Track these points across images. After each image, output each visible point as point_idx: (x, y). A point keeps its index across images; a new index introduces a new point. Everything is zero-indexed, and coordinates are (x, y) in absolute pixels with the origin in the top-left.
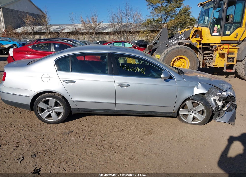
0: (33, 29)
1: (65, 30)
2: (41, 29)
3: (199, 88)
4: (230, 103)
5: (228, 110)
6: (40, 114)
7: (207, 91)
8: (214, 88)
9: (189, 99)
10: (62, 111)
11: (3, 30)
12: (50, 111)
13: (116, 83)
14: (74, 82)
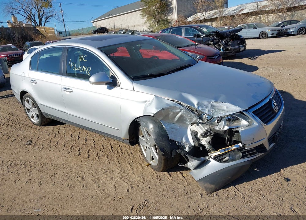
0: (204, 15)
1: (243, 11)
2: (214, 14)
3: (149, 105)
4: (240, 146)
5: (223, 157)
6: (28, 114)
7: (155, 113)
8: (181, 110)
9: (137, 121)
10: (38, 113)
11: (174, 20)
12: (33, 112)
13: (63, 87)
14: (36, 83)
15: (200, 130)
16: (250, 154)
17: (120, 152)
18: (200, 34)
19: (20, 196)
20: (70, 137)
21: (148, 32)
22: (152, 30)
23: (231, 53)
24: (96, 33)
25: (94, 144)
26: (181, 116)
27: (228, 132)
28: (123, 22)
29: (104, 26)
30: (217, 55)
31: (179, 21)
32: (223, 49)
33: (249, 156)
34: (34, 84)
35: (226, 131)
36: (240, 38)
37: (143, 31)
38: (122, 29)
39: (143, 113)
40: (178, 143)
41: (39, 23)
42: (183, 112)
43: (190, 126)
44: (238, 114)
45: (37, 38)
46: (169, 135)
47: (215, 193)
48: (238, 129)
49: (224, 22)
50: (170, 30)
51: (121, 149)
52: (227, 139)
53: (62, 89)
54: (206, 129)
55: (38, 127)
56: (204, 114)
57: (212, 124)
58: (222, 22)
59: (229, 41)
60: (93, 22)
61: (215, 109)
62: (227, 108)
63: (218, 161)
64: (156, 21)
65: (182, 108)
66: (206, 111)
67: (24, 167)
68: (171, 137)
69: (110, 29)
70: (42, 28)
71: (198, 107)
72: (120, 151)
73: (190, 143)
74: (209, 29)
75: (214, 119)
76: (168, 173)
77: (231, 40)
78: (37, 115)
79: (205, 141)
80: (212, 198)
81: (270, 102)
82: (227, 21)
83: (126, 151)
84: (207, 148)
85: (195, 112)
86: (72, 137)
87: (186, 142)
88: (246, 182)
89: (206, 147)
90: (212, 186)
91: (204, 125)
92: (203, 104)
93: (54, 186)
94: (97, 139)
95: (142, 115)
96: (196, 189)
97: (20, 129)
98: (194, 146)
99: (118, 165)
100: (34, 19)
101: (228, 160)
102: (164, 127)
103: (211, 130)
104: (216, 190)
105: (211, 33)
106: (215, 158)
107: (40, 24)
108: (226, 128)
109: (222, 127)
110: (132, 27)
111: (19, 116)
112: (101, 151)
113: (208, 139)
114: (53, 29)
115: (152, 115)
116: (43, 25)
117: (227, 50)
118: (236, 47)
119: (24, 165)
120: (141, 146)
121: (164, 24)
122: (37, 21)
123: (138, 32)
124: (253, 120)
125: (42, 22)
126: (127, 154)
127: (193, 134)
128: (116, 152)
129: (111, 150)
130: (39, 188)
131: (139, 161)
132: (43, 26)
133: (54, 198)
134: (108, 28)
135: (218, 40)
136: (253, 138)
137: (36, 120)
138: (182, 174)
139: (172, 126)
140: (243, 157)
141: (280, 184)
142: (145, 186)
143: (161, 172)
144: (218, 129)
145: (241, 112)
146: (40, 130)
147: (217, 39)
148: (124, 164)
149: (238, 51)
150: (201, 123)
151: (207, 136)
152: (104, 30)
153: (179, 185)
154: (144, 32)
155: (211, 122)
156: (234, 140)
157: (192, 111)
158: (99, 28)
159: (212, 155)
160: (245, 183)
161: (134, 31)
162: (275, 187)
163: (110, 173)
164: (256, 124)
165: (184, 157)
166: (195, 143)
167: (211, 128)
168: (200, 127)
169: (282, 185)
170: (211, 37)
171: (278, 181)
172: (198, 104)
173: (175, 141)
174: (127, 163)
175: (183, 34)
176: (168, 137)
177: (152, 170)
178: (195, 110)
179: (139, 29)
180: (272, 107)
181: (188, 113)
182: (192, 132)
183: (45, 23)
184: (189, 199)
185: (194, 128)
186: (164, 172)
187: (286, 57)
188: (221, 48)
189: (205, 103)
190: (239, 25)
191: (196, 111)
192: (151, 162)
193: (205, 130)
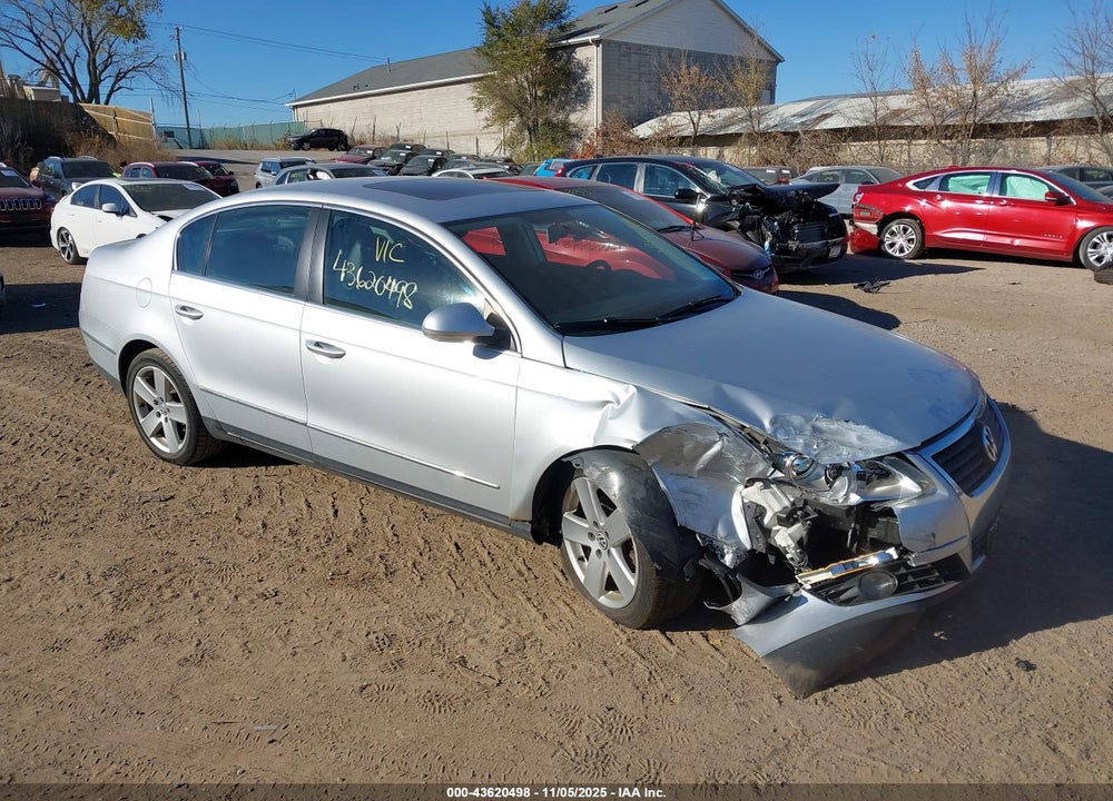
0: (695, 120)
1: (828, 120)
2: (729, 122)
3: (618, 416)
4: (890, 556)
5: (842, 588)
6: (141, 421)
7: (639, 440)
8: (721, 435)
9: (570, 463)
10: (184, 420)
11: (592, 130)
12: (163, 417)
13: (305, 337)
14: (199, 318)
15: (774, 503)
16: (921, 583)
17: (490, 565)
18: (698, 190)
19: (189, 683)
20: (304, 506)
21: (495, 161)
22: (508, 154)
23: (799, 261)
24: (306, 145)
25: (395, 535)
26: (720, 454)
27: (856, 513)
28: (405, 118)
29: (336, 126)
30: (763, 269)
31: (605, 134)
32: (772, 246)
33: (917, 588)
34: (187, 321)
35: (851, 507)
36: (831, 215)
37: (476, 158)
38: (401, 141)
39: (595, 440)
40: (703, 539)
41: (90, 90)
42: (726, 443)
43: (741, 487)
44: (893, 458)
45: (84, 145)
46: (676, 511)
47: (818, 695)
48: (889, 505)
49: (763, 153)
50: (595, 168)
51: (489, 553)
52: (852, 536)
53: (303, 342)
54: (792, 500)
55: (178, 470)
56: (788, 455)
57: (808, 484)
58: (754, 151)
59: (794, 223)
60: (296, 107)
61: (825, 441)
62: (860, 438)
63: (825, 599)
64: (523, 126)
65: (724, 429)
66: (799, 444)
67: (171, 595)
68: (684, 518)
69: (357, 137)
70: (104, 110)
71: (775, 431)
72: (487, 560)
73: (741, 542)
74: (727, 175)
75: (817, 470)
76: (663, 633)
77: (798, 217)
78: (179, 427)
79: (790, 535)
80: (811, 709)
81: (975, 432)
82: (773, 151)
83: (507, 561)
84: (792, 559)
85: (763, 447)
86: (309, 507)
87: (726, 537)
88: (910, 668)
89: (788, 556)
90: (809, 674)
91: (785, 488)
92: (789, 423)
93: (295, 658)
94: (400, 517)
95: (590, 444)
96: (758, 681)
97: (114, 472)
98: (752, 551)
99: (494, 602)
100: (71, 75)
101: (855, 598)
102: (662, 485)
103: (806, 503)
104: (822, 686)
105: (733, 189)
106: (817, 589)
107: (94, 95)
108: (855, 499)
109: (844, 495)
110: (438, 139)
111: (92, 427)
112: (426, 558)
113: (798, 529)
114: (146, 117)
115: (629, 446)
116: (103, 99)
117: (787, 251)
118: (817, 244)
119: (169, 590)
120: (568, 545)
121: (553, 139)
122: (84, 81)
123: (459, 157)
124: (934, 479)
125: (100, 88)
126: (514, 572)
127: (751, 512)
128: (475, 563)
129: (455, 555)
130: (248, 662)
131: (558, 594)
132: (102, 104)
133: (310, 695)
134: (348, 132)
135: (756, 217)
136: (934, 535)
137: (169, 445)
138: (706, 637)
139: (685, 483)
140: (900, 590)
141: (1007, 678)
142: (596, 669)
143: (638, 629)
144: (830, 503)
145: (899, 455)
146: (189, 479)
147: (754, 214)
148: (514, 600)
149: (823, 258)
150: (778, 482)
151: (796, 521)
152: (336, 139)
153: (702, 670)
154: (482, 160)
155: (806, 480)
156: (872, 539)
157: (753, 441)
158: (318, 131)
159: (806, 582)
160: (905, 672)
161: (443, 152)
162: (992, 684)
163: (473, 624)
164: (942, 492)
165: (723, 582)
166: (754, 540)
167: (806, 496)
168: (774, 494)
169: (1012, 678)
170: (735, 202)
171: (1000, 669)
172: (773, 422)
173: (694, 533)
174: (523, 598)
175: (639, 185)
176: (675, 519)
177: (608, 621)
178: (762, 440)
179: (463, 147)
180: (983, 447)
181: (739, 445)
182: (746, 507)
183: (112, 91)
184: (742, 708)
185: (755, 494)
186: (649, 629)
187: (976, 291)
188: (767, 244)
189: (797, 420)
190: (813, 169)
191: (766, 443)
192: (602, 597)
193: (787, 504)
